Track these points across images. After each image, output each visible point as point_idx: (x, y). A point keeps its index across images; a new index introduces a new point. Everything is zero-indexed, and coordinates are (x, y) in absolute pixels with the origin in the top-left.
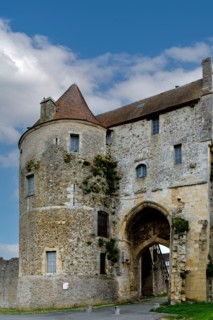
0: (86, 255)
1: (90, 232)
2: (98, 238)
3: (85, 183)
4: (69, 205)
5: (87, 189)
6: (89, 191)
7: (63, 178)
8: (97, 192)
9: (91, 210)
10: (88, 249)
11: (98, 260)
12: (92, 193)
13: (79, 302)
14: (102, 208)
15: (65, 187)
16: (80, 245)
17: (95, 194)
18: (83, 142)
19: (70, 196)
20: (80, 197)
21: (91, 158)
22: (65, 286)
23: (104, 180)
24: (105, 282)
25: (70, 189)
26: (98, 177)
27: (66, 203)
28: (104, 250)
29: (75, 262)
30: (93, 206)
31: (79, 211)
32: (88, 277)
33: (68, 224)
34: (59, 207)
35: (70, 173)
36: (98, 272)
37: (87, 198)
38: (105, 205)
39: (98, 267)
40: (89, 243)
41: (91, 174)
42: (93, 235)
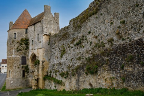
0: (18, 71)
1: (19, 64)
2: (21, 65)
3: (17, 48)
4: (13, 56)
5: (18, 50)
6: (18, 51)
7: (12, 47)
8: (21, 50)
9: (19, 57)
10: (18, 70)
11: (22, 73)
12: (19, 51)
13: (15, 88)
14: (23, 55)
15: (12, 50)
16: (16, 68)
17: (20, 51)
18: (17, 35)
19: (13, 53)
20: (16, 53)
21: (19, 40)
22: (12, 82)
23: (24, 46)
24: (24, 80)
25: (13, 51)
26: (22, 45)
27: (13, 55)
28: (24, 69)
29: (15, 74)
30: (20, 55)
31: (16, 58)
32: (18, 79)
33: (13, 62)
34: (11, 57)
35: (13, 46)
36: (21, 77)
37: (18, 53)
38: (25, 54)
39: (22, 75)
40: (19, 68)
41: (19, 45)
42: (20, 65)
